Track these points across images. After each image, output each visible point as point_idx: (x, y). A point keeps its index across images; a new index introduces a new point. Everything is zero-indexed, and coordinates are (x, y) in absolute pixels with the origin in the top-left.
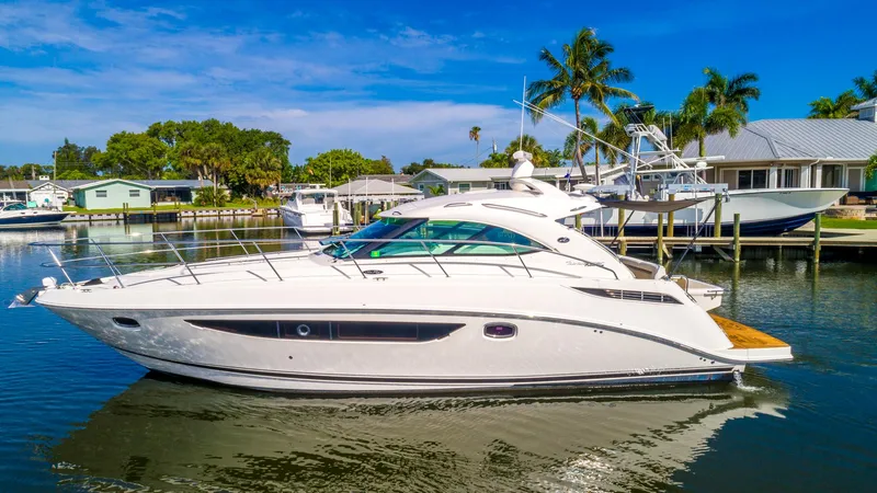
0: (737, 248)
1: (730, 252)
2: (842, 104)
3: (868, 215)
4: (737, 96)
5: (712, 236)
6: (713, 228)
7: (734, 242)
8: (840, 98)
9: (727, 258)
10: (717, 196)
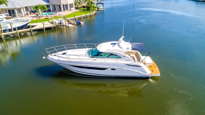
1: (17, 34)
3: (36, 19)
5: (12, 31)
6: (11, 29)
7: (17, 32)
10: (10, 23)
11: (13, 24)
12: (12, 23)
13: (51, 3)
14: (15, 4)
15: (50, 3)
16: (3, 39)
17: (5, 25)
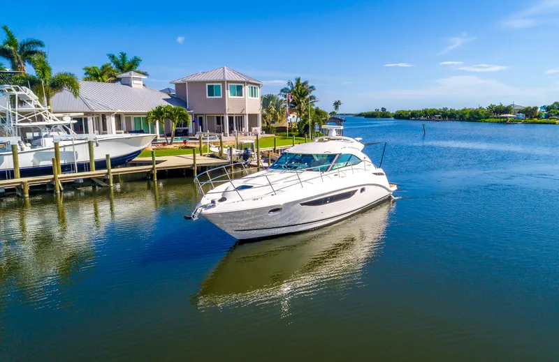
0: (111, 177)
1: (106, 180)
2: (105, 72)
3: (153, 147)
4: (28, 56)
5: (89, 170)
6: (89, 164)
7: (108, 174)
8: (103, 67)
9: (104, 184)
10: (89, 142)
11: (97, 145)
12: (94, 144)
13: (192, 111)
14: (88, 102)
15: (189, 110)
16: (59, 192)
17: (68, 149)
